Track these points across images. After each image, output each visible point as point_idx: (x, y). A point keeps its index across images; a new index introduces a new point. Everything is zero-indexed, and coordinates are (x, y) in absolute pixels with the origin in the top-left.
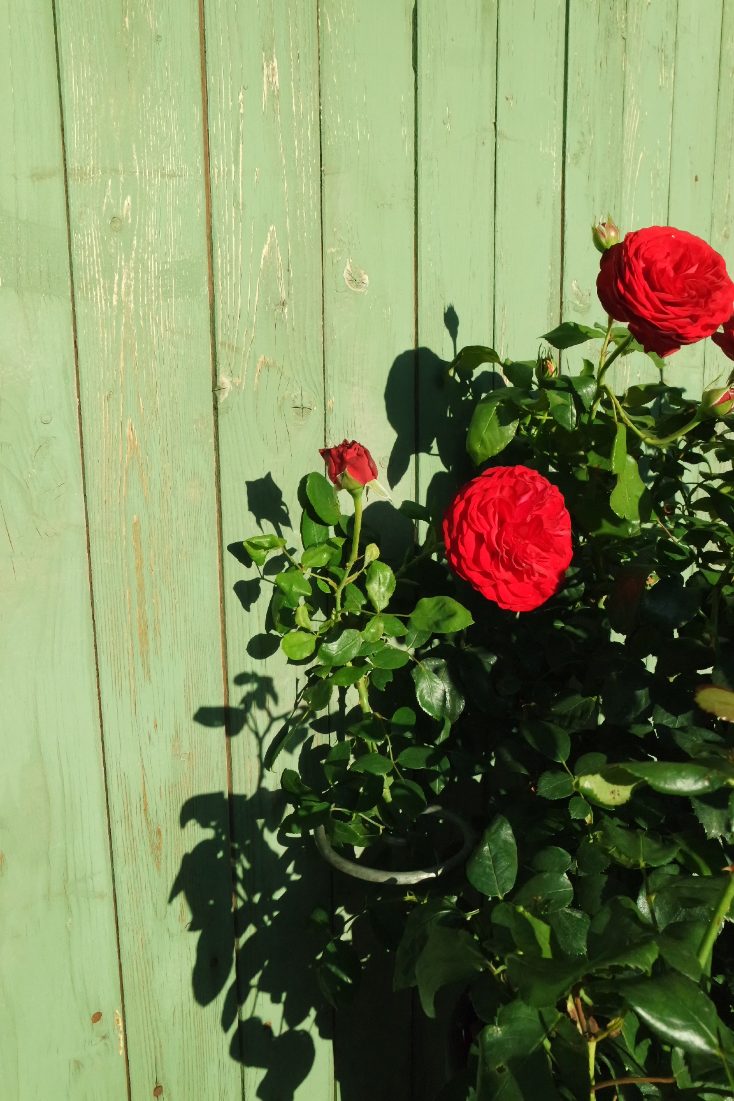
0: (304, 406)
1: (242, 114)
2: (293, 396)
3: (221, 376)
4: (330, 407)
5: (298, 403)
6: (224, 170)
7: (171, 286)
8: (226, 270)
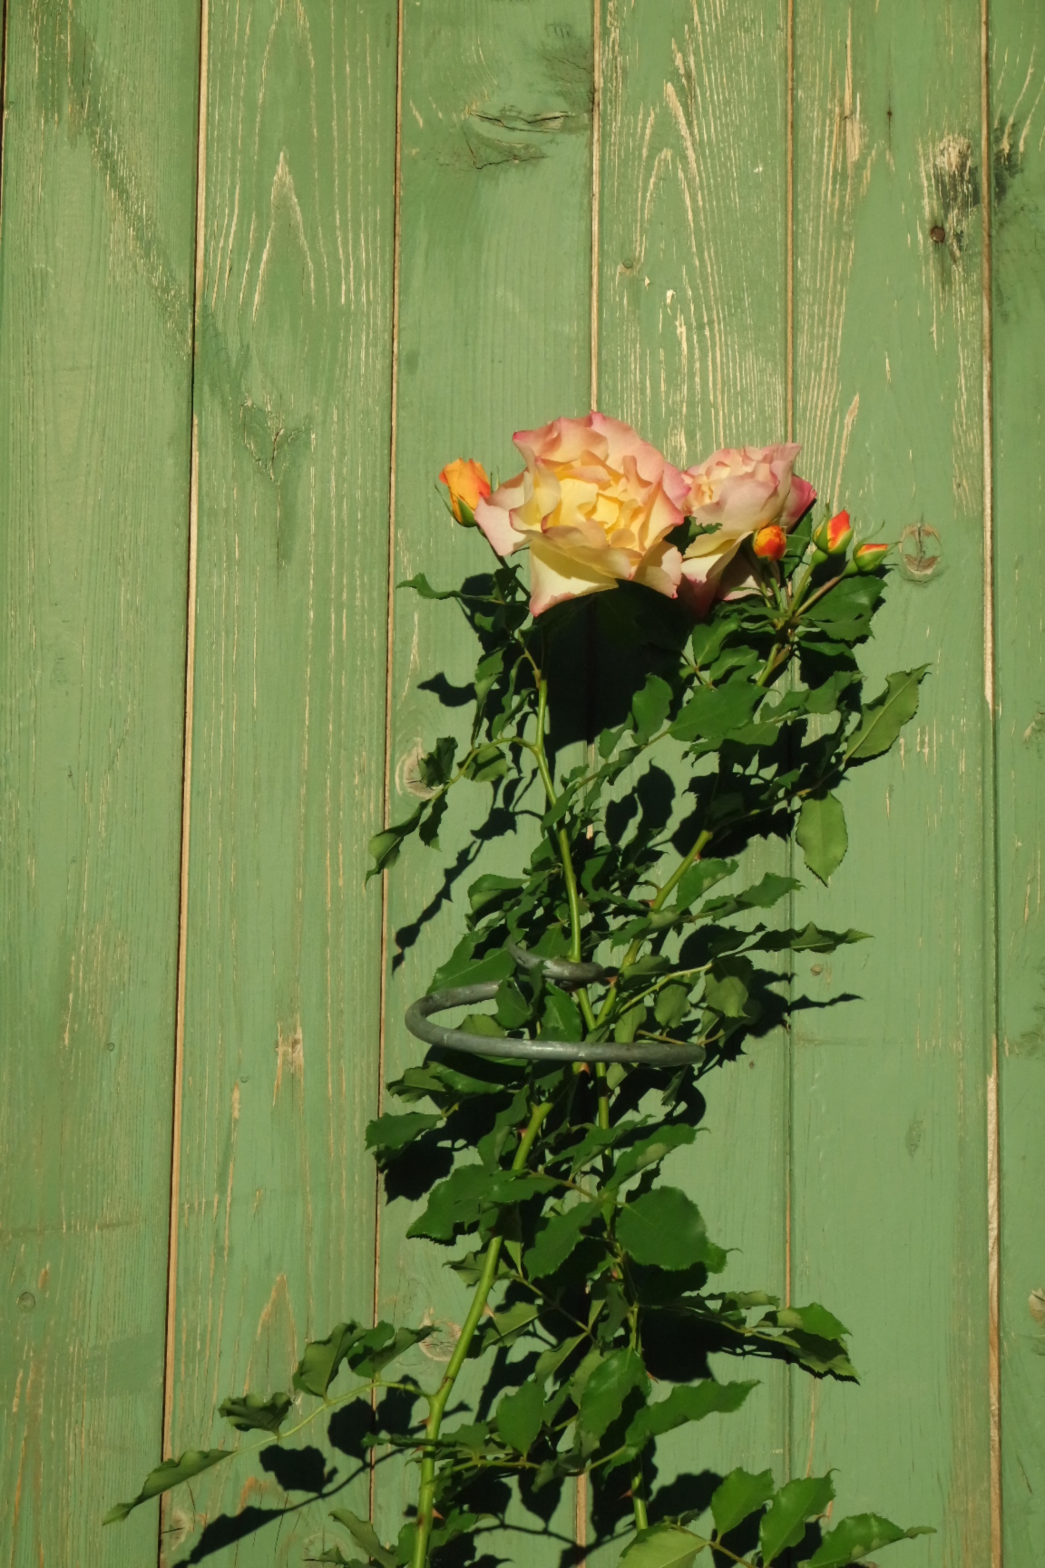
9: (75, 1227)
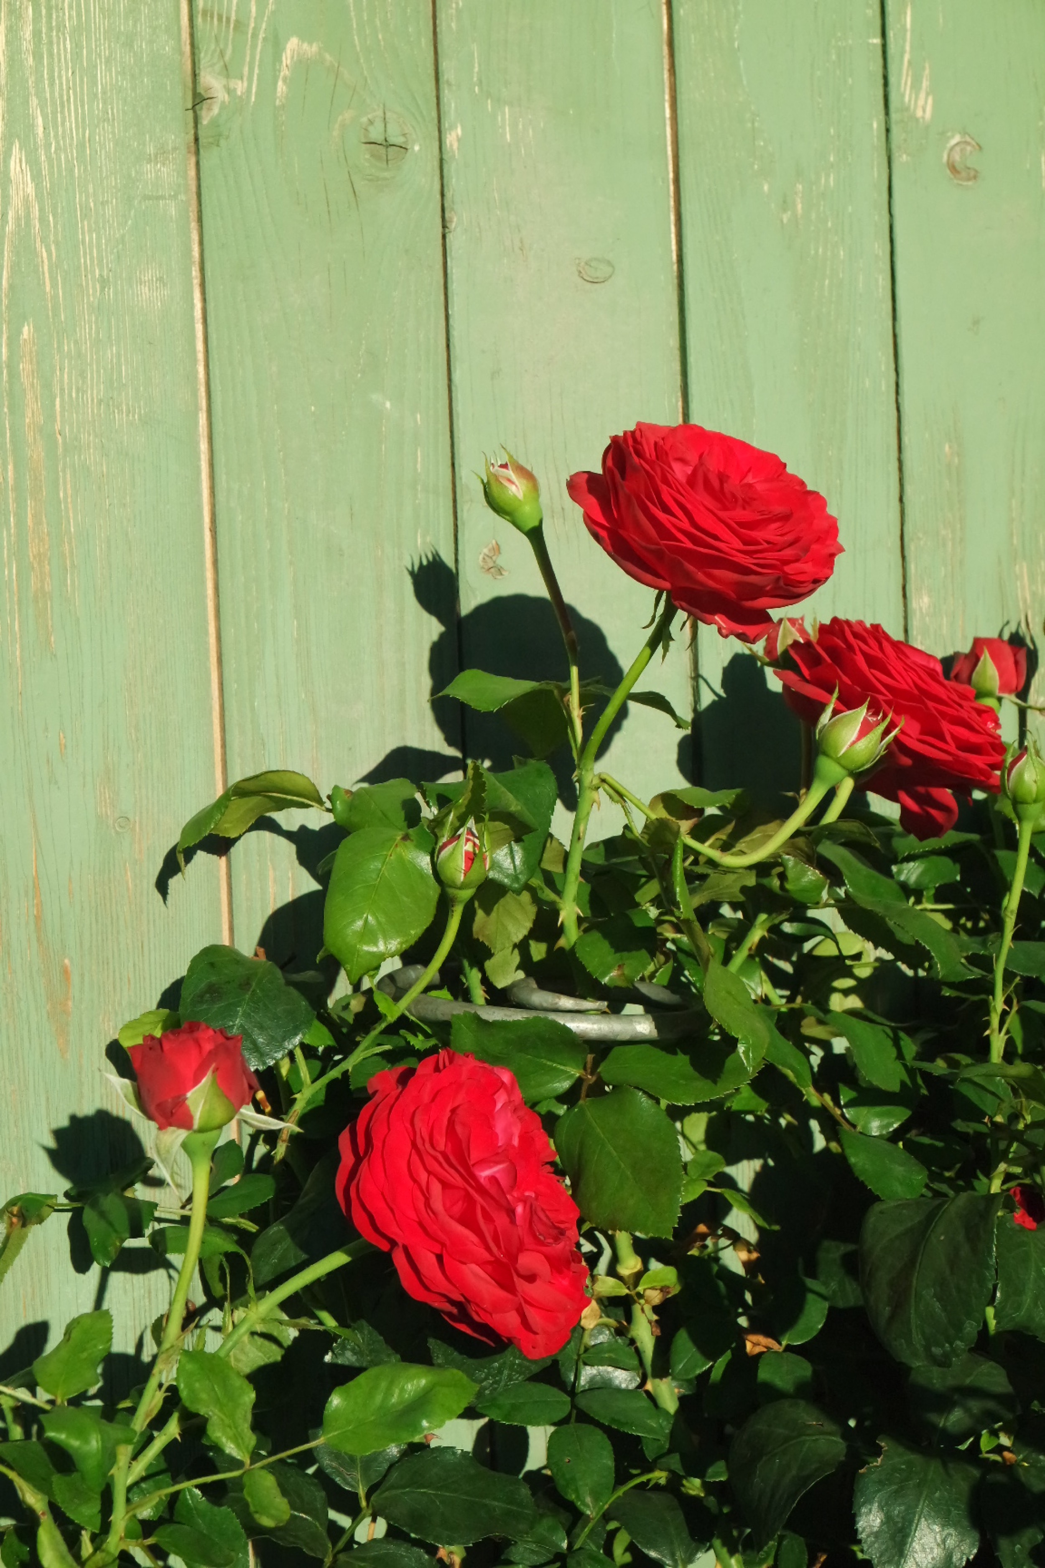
0: (392, 140)
2: (364, 120)
3: (202, 74)
4: (451, 145)
5: (376, 134)
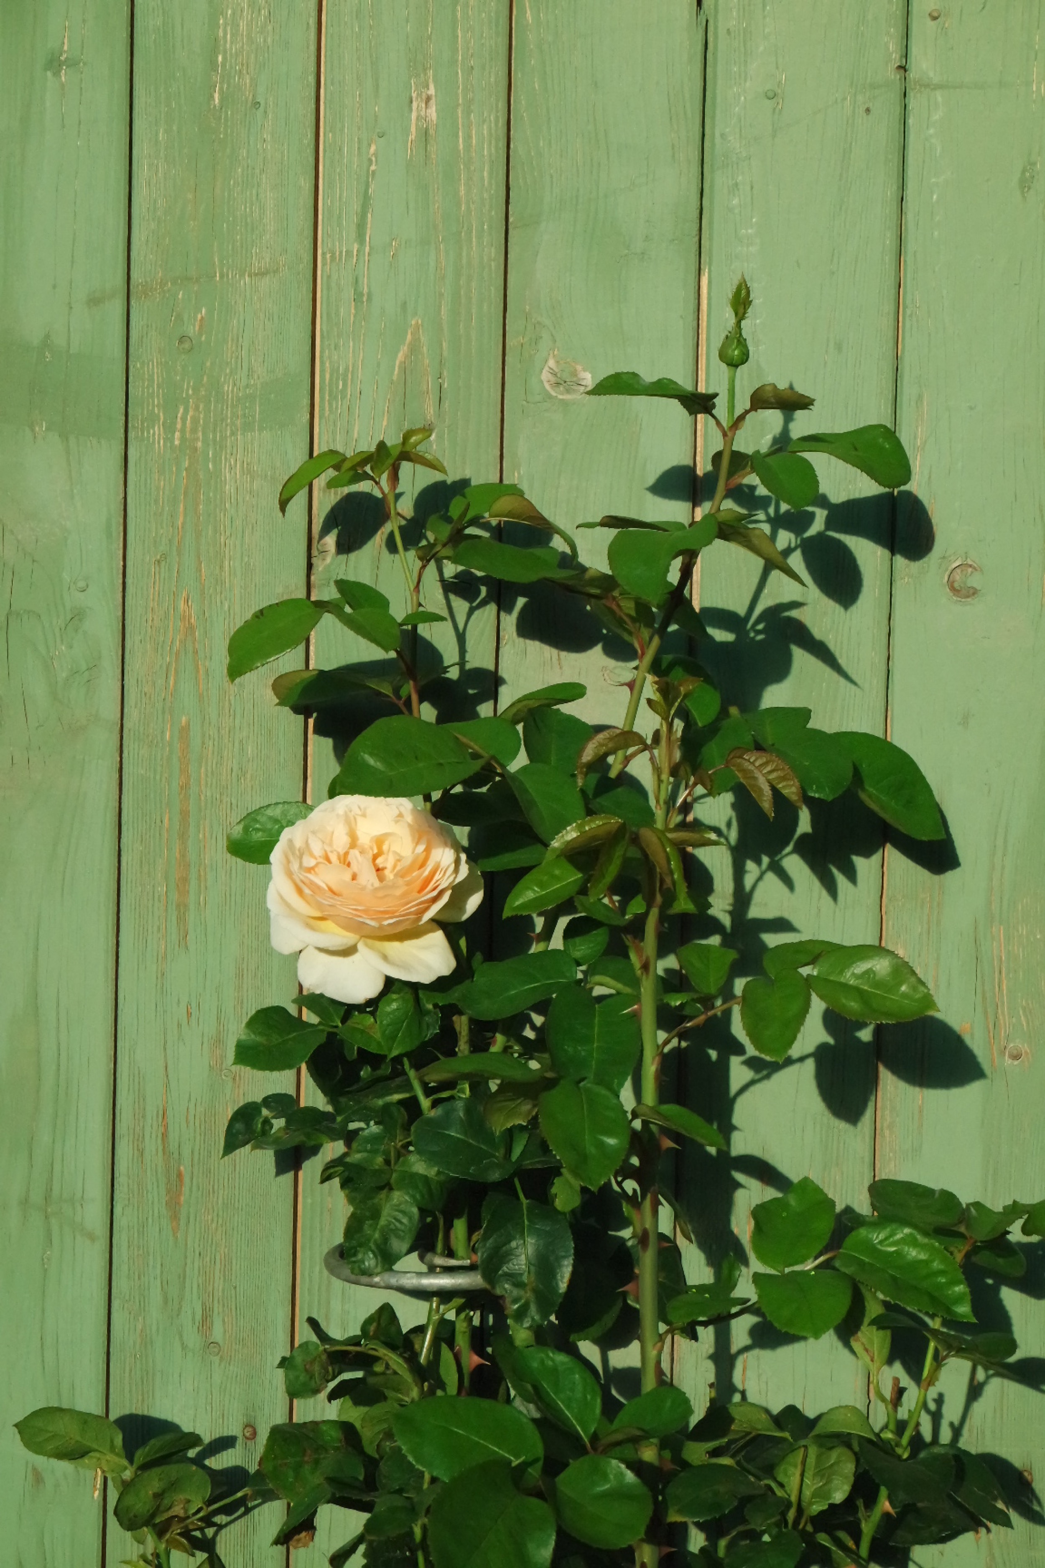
1: (373, 172)
3: (320, 534)
5: (448, 574)
6: (341, 253)
7: (254, 417)
8: (337, 387)
9: (228, 276)
